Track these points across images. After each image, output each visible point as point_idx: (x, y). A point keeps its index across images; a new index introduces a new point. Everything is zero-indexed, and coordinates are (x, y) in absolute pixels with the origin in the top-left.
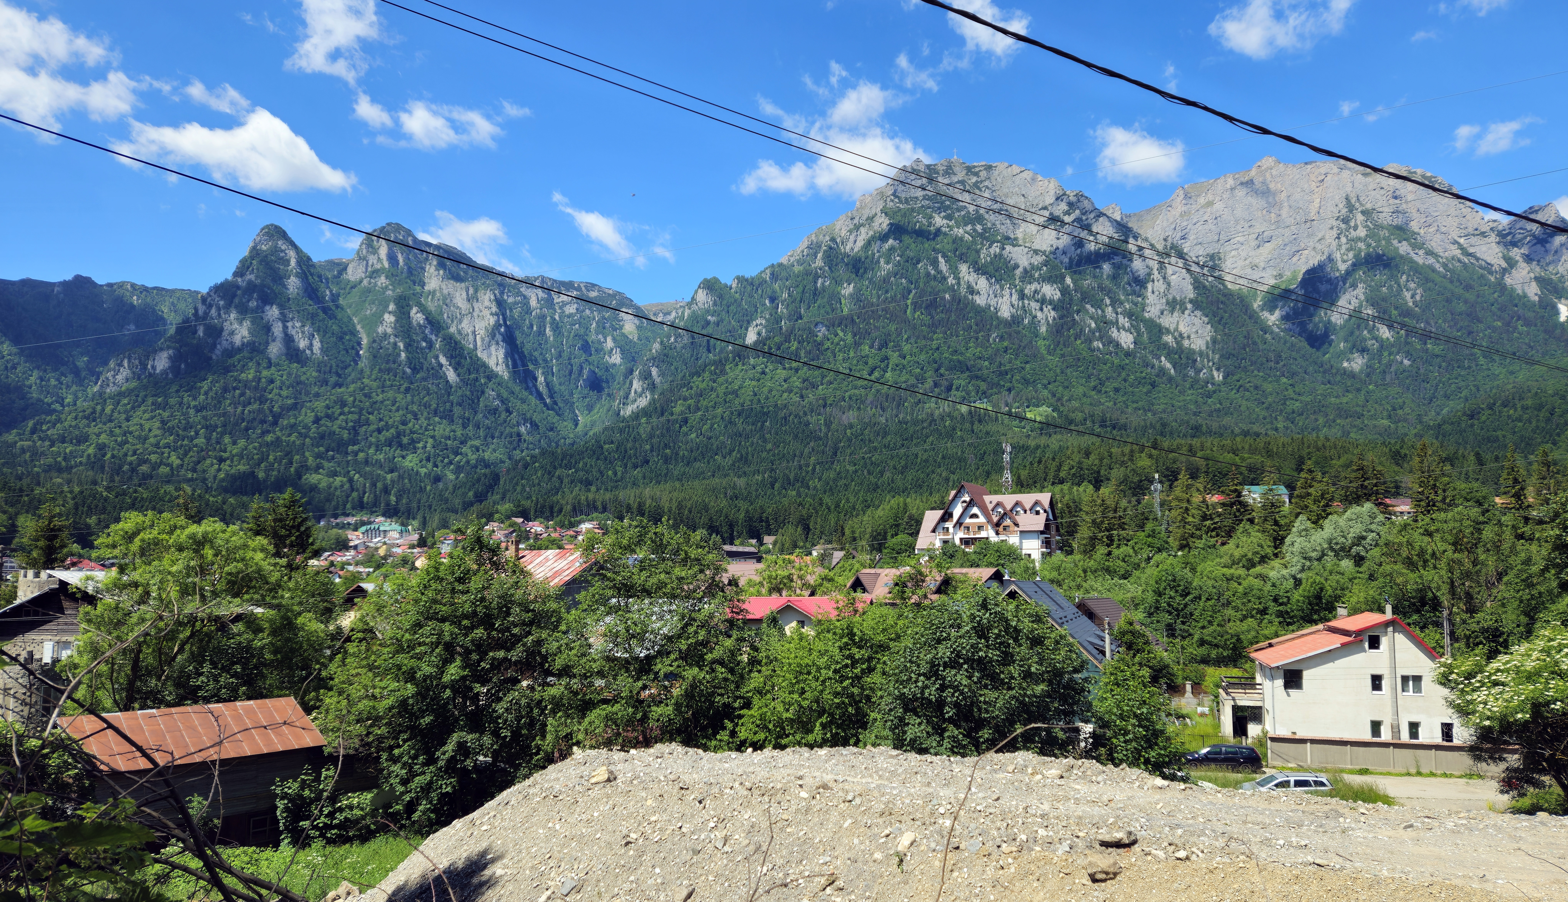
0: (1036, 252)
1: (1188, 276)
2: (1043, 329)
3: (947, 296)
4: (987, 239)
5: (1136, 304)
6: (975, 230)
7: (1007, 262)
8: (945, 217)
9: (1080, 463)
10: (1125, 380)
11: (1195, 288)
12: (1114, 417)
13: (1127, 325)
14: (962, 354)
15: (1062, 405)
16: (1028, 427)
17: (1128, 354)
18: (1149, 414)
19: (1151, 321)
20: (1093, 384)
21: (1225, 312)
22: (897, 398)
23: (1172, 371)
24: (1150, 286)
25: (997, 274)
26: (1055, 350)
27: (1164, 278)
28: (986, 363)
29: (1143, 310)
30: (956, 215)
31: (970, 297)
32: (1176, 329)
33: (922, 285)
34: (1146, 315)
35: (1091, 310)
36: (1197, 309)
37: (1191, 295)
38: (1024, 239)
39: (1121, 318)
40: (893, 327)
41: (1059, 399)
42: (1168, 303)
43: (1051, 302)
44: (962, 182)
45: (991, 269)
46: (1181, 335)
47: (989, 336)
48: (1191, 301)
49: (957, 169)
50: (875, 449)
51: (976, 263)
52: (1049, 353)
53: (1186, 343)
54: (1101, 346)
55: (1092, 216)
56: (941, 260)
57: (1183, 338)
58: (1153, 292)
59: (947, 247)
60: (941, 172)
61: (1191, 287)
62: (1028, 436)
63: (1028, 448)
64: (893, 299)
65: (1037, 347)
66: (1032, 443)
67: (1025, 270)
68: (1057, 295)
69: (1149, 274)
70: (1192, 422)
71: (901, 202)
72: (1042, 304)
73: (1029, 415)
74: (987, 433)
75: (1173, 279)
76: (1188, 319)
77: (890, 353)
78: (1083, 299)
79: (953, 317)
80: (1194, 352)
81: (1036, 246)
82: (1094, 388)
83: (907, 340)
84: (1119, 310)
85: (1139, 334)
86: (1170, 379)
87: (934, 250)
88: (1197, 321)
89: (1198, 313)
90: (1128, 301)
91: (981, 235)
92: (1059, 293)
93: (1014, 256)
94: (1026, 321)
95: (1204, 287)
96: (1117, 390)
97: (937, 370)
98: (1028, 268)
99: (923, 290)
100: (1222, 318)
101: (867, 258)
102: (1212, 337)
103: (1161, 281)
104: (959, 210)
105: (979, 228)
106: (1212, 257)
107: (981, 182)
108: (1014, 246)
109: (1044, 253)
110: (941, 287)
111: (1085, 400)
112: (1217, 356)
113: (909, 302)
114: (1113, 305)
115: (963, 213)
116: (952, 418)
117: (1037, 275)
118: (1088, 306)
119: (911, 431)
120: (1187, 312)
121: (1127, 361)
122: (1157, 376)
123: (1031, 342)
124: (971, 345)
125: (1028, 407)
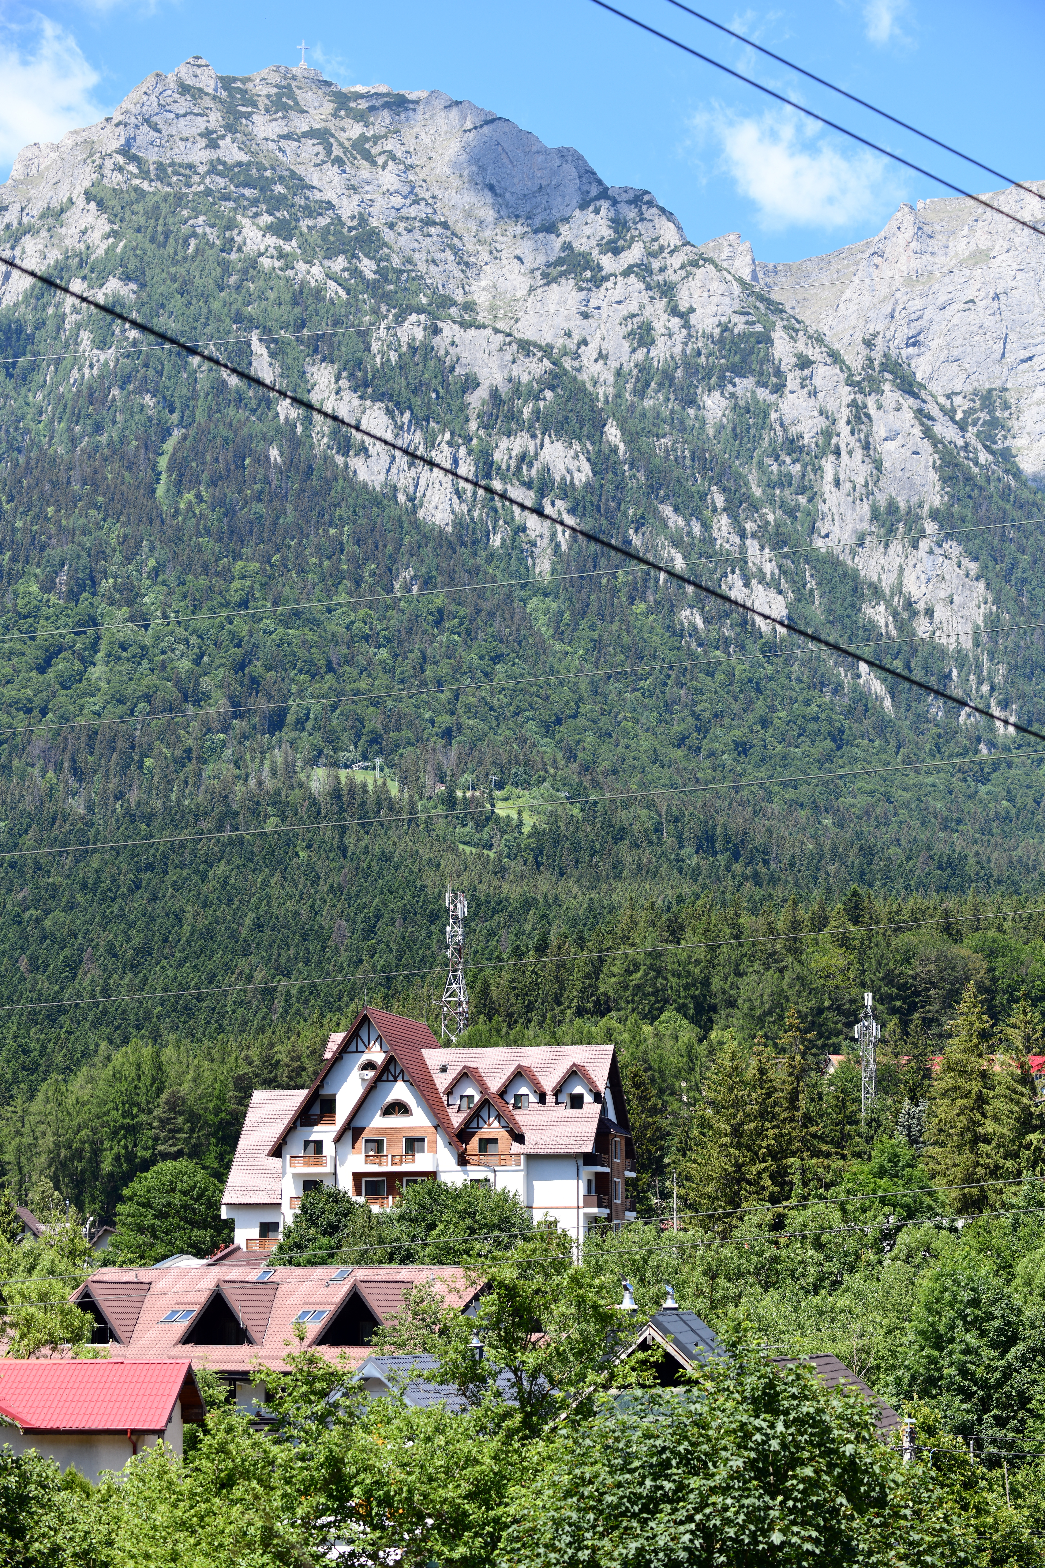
0: (526, 347)
1: (926, 446)
2: (543, 566)
3: (274, 453)
4: (388, 299)
5: (792, 512)
6: (356, 273)
7: (445, 370)
8: (273, 229)
9: (656, 955)
10: (764, 723)
11: (945, 480)
12: (737, 824)
13: (769, 568)
14: (313, 622)
15: (596, 785)
16: (500, 845)
17: (770, 649)
18: (828, 822)
19: (832, 560)
20: (676, 728)
21: (1022, 550)
22: (121, 744)
23: (888, 703)
24: (828, 464)
25: (417, 401)
26: (575, 626)
27: (866, 447)
28: (384, 653)
29: (812, 530)
30: (304, 224)
31: (340, 460)
32: (898, 589)
33: (200, 416)
34: (819, 543)
35: (675, 521)
36: (949, 537)
37: (935, 499)
38: (493, 308)
39: (752, 546)
40: (113, 533)
41: (586, 768)
42: (875, 514)
43: (566, 490)
44: (321, 136)
45: (399, 384)
46: (909, 604)
47: (391, 573)
48: (935, 515)
49: (308, 97)
50: (54, 892)
51: (359, 364)
52: (559, 634)
53: (922, 626)
54: (700, 623)
55: (676, 261)
56: (258, 348)
57: (914, 614)
58: (837, 483)
59: (276, 312)
60: (263, 102)
61: (934, 476)
62: (501, 871)
63: (501, 905)
64: (116, 449)
65: (525, 616)
66: (512, 891)
67: (495, 393)
68: (583, 473)
69: (828, 434)
70: (940, 848)
71: (144, 174)
72: (541, 494)
73: (502, 810)
74: (385, 858)
75: (889, 450)
76: (927, 560)
77: (103, 607)
78: (653, 488)
79: (290, 516)
80: (943, 654)
81: (526, 331)
82: (681, 741)
83: (155, 573)
84: (749, 526)
85: (801, 596)
86: (883, 725)
87: (238, 318)
88: (950, 569)
89: (954, 548)
90: (771, 500)
91: (373, 287)
92: (586, 467)
93: (464, 353)
94: (496, 540)
95: (969, 478)
96: (742, 748)
97: (241, 667)
98: (504, 390)
99: (204, 431)
100: (1014, 565)
101: (40, 325)
102: (988, 616)
103: (859, 454)
104: (311, 211)
105: (367, 267)
106: (987, 399)
107: (376, 139)
108: (465, 325)
109: (547, 351)
110: (256, 425)
111: (656, 771)
112: (1002, 669)
113: (163, 462)
114: (731, 509)
115: (322, 221)
116: (284, 810)
117: (527, 412)
118: (666, 510)
119: (163, 840)
120: (924, 544)
121: (770, 670)
122: (849, 714)
123: (508, 600)
124: (342, 598)
125: (500, 786)
